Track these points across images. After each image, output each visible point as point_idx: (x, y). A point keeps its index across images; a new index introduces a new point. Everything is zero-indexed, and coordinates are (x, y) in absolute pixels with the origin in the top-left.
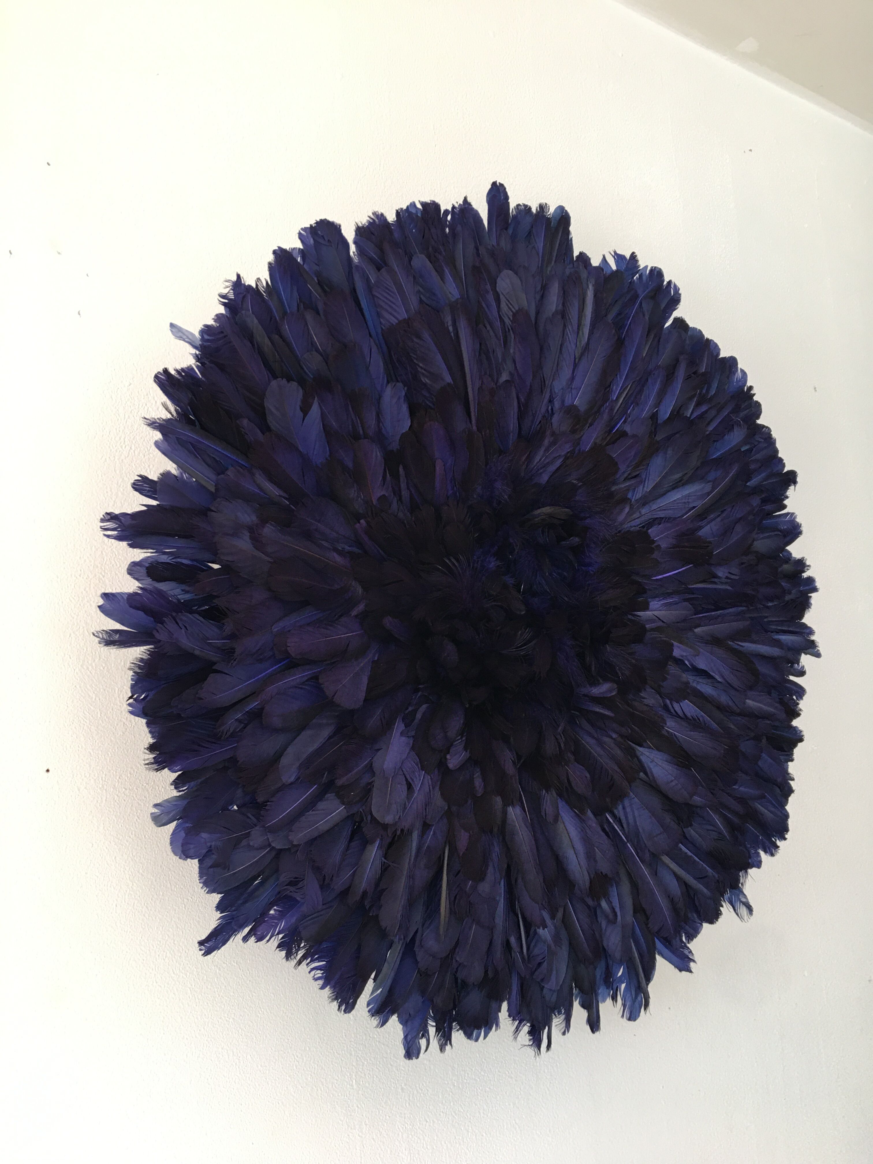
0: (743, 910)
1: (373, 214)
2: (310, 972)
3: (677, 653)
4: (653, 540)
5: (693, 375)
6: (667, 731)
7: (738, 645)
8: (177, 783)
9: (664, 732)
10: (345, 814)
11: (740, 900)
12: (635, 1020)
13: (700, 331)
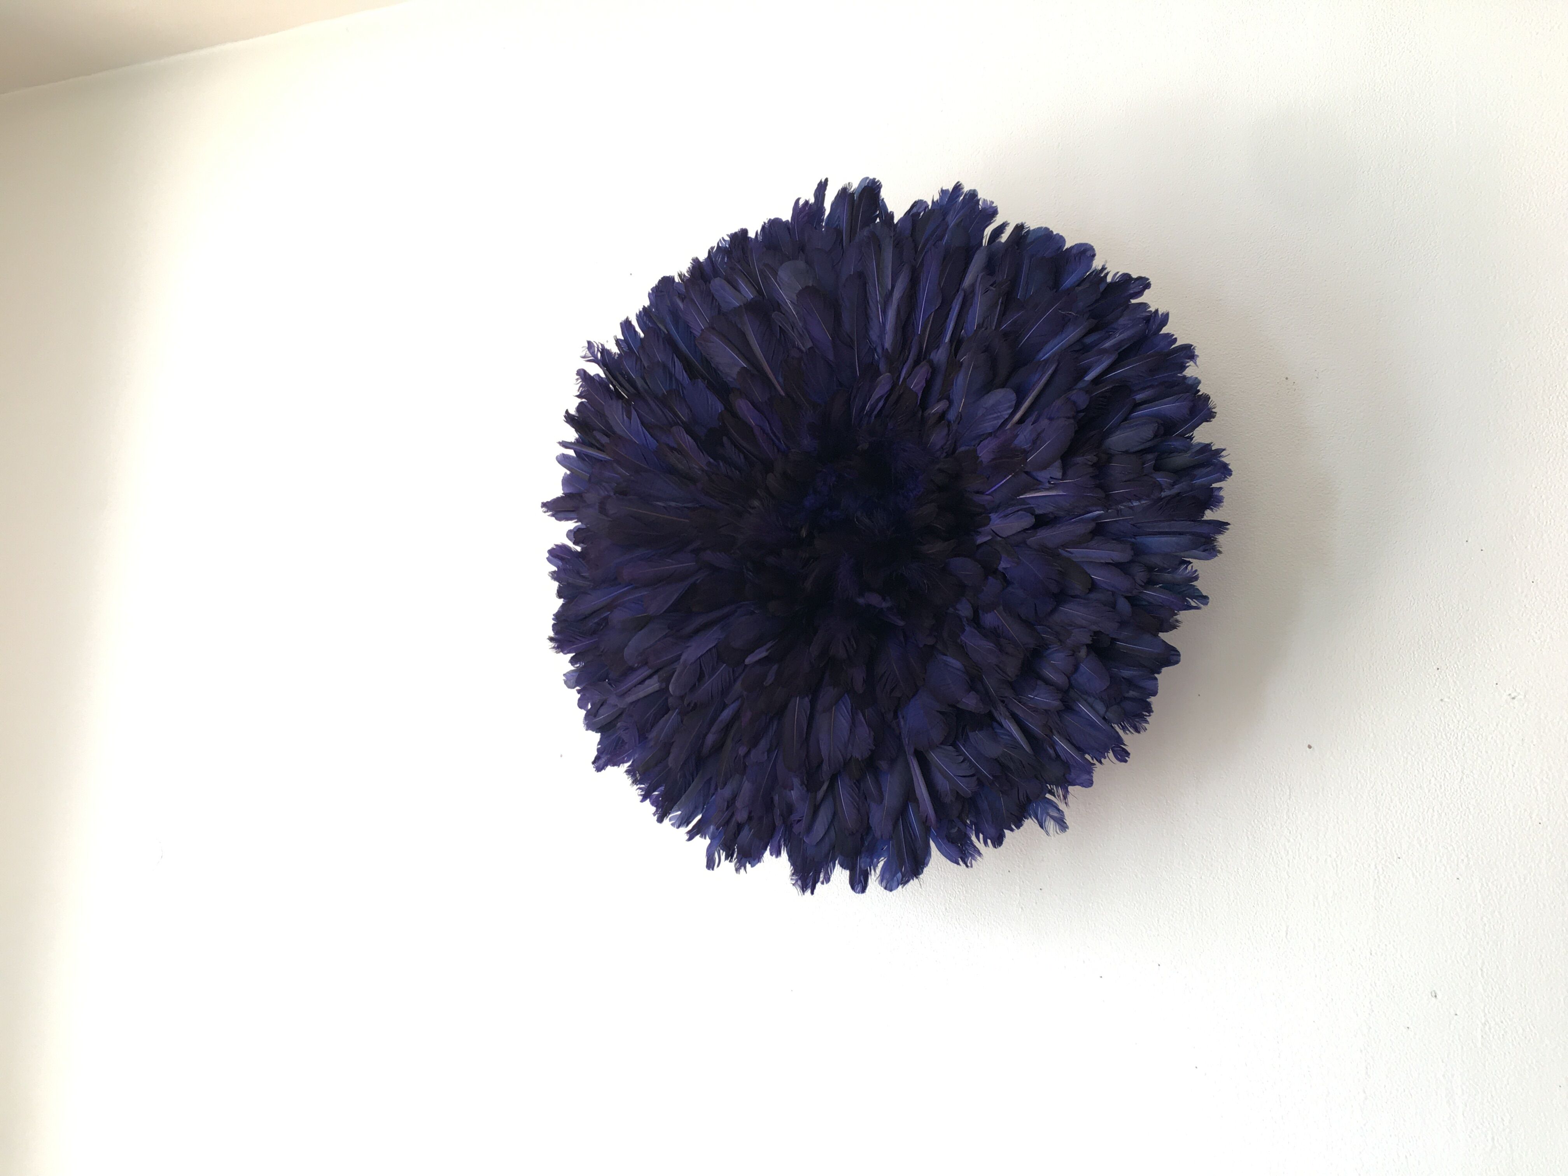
0: (1051, 825)
1: (692, 260)
2: (636, 790)
3: (1003, 565)
4: (978, 457)
5: (992, 288)
6: (961, 640)
7: (1069, 552)
8: (573, 661)
9: (959, 641)
10: (657, 689)
11: (1048, 814)
12: (891, 891)
13: (1047, 229)
